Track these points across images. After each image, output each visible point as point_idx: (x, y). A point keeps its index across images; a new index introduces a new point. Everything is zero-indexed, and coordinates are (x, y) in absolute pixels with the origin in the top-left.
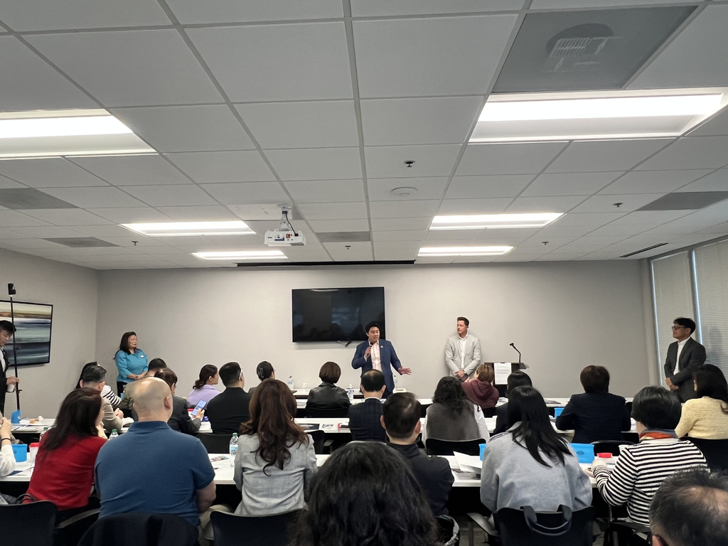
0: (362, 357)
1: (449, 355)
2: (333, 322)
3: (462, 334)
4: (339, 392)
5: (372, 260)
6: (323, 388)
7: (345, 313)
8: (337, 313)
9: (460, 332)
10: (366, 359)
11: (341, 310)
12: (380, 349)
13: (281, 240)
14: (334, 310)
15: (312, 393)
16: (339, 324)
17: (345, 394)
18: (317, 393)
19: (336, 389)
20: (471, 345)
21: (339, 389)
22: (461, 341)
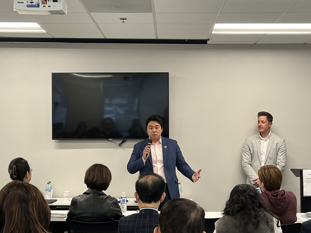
0: (139, 159)
1: (246, 158)
2: (106, 116)
3: (263, 133)
4: (109, 201)
5: (154, 38)
6: (88, 196)
7: (121, 106)
8: (110, 105)
9: (262, 130)
10: (144, 161)
11: (116, 101)
12: (164, 149)
13: (35, 6)
14: (107, 101)
15: (74, 202)
16: (114, 119)
17: (116, 203)
18: (81, 202)
19: (105, 197)
20: (274, 147)
21: (109, 197)
22: (262, 142)
